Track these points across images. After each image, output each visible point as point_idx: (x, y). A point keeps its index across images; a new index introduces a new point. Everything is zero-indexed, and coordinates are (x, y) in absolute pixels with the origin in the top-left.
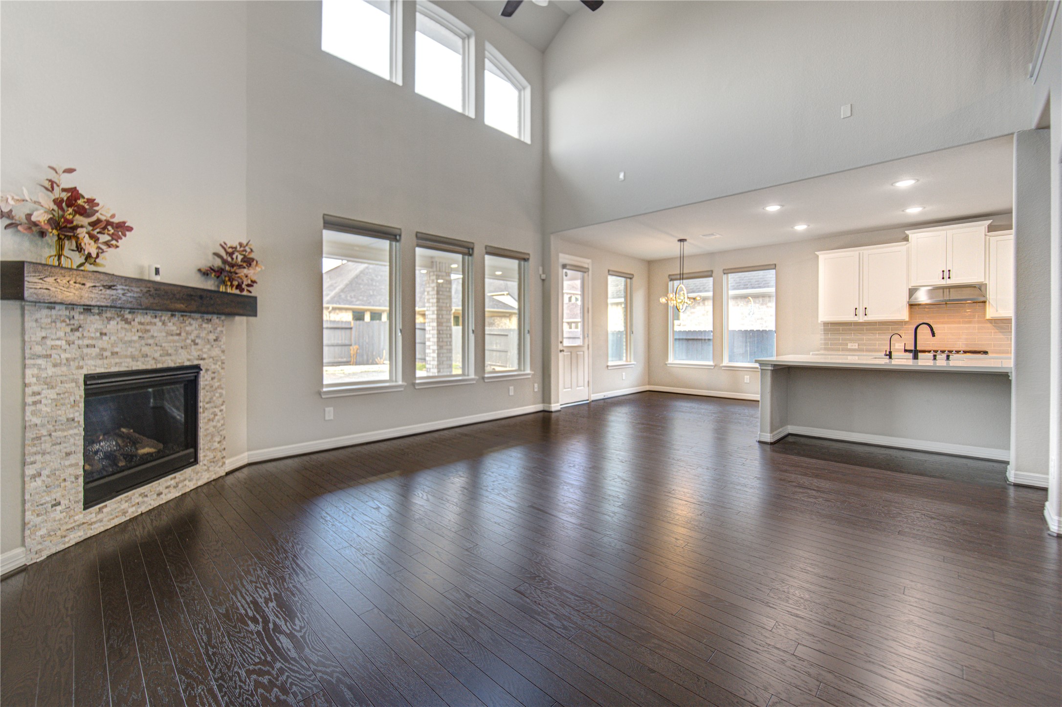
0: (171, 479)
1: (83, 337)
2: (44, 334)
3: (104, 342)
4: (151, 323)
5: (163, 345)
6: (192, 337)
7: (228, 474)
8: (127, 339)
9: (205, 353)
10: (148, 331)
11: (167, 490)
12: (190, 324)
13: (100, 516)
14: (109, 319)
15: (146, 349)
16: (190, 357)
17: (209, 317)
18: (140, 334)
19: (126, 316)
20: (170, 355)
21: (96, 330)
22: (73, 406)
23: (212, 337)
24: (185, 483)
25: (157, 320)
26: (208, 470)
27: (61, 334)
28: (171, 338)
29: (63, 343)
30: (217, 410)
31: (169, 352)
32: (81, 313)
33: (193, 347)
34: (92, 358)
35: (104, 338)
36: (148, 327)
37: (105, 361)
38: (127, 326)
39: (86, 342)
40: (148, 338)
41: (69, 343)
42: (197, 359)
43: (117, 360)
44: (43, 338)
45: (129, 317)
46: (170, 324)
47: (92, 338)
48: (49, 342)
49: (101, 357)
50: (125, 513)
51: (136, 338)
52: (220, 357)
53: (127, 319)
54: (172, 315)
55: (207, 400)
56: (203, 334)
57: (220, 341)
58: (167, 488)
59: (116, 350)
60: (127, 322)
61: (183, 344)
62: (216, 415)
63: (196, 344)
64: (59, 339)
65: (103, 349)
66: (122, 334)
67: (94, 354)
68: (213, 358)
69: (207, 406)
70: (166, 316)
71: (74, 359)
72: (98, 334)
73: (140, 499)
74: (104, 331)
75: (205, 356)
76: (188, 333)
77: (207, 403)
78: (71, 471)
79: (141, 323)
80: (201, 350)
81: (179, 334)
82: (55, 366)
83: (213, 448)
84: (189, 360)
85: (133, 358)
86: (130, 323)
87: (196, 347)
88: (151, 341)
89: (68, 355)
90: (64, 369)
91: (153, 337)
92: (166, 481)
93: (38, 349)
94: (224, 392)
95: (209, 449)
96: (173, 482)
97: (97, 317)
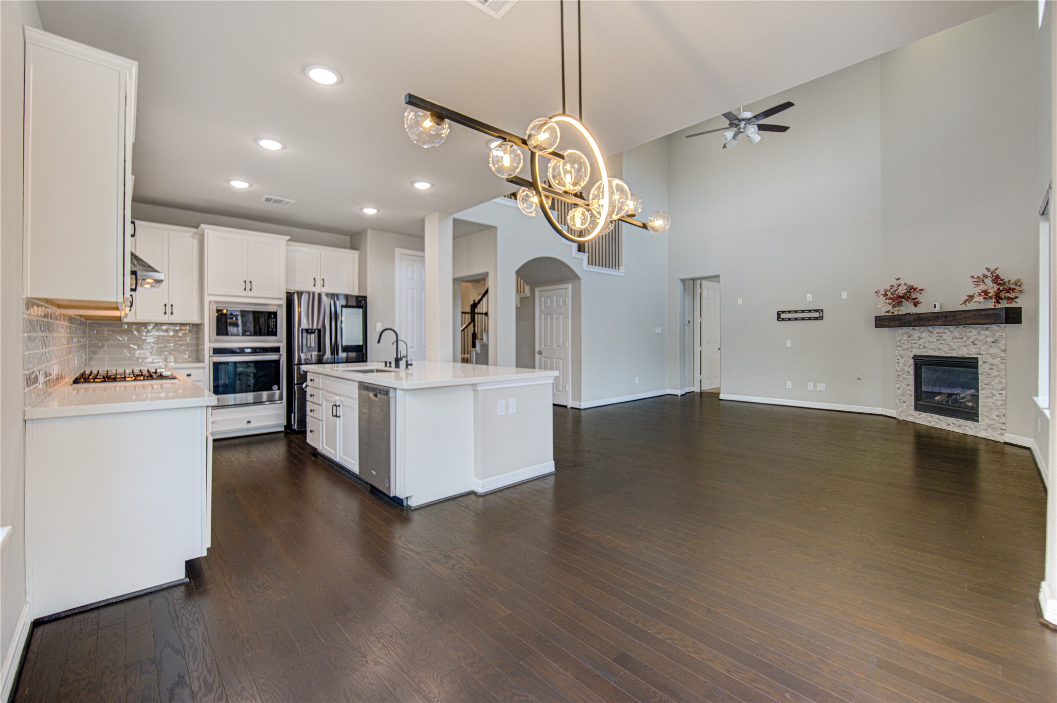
0: (957, 421)
1: (912, 340)
2: (900, 338)
3: (920, 342)
4: (943, 333)
5: (951, 344)
6: (971, 340)
7: (1005, 443)
8: (930, 340)
9: (983, 350)
10: (942, 336)
11: (953, 425)
12: (970, 332)
13: (919, 417)
14: (924, 331)
15: (940, 346)
16: (970, 352)
17: (988, 326)
18: (937, 338)
19: (930, 330)
20: (955, 350)
21: (918, 337)
22: (909, 367)
23: (990, 340)
24: (965, 428)
25: (947, 331)
26: (985, 430)
27: (905, 338)
28: (956, 340)
29: (905, 342)
30: (995, 392)
31: (954, 348)
32: (911, 330)
33: (972, 346)
34: (916, 348)
35: (921, 340)
36: (942, 335)
37: (921, 350)
38: (931, 334)
39: (913, 342)
40: (941, 340)
41: (908, 342)
42: (976, 354)
43: (925, 350)
44: (900, 340)
45: (932, 330)
46: (955, 333)
47: (916, 340)
48: (902, 341)
49: (919, 348)
50: (930, 422)
51: (935, 340)
52: (1000, 354)
53: (931, 331)
54: (956, 327)
55: (986, 382)
56: (981, 338)
57: (999, 343)
58: (953, 424)
59: (926, 345)
60: (930, 332)
61: (964, 344)
62: (994, 395)
63: (974, 344)
64: (905, 340)
65: (920, 345)
66: (928, 338)
67: (916, 347)
68: (991, 354)
69: (984, 386)
70: (952, 328)
71: (909, 348)
72: (918, 338)
73: (937, 420)
74: (921, 337)
75: (982, 352)
76: (968, 338)
77: (985, 385)
78: (909, 392)
79: (938, 333)
80: (979, 348)
81: (962, 338)
82: (903, 350)
83: (990, 417)
84: (968, 354)
85: (933, 350)
86: (932, 333)
87: (974, 346)
88: (942, 342)
89: (907, 347)
90: (906, 352)
91: (944, 340)
92: (953, 420)
93: (899, 344)
94: (1004, 381)
95: (987, 416)
96: (957, 422)
97: (917, 331)
